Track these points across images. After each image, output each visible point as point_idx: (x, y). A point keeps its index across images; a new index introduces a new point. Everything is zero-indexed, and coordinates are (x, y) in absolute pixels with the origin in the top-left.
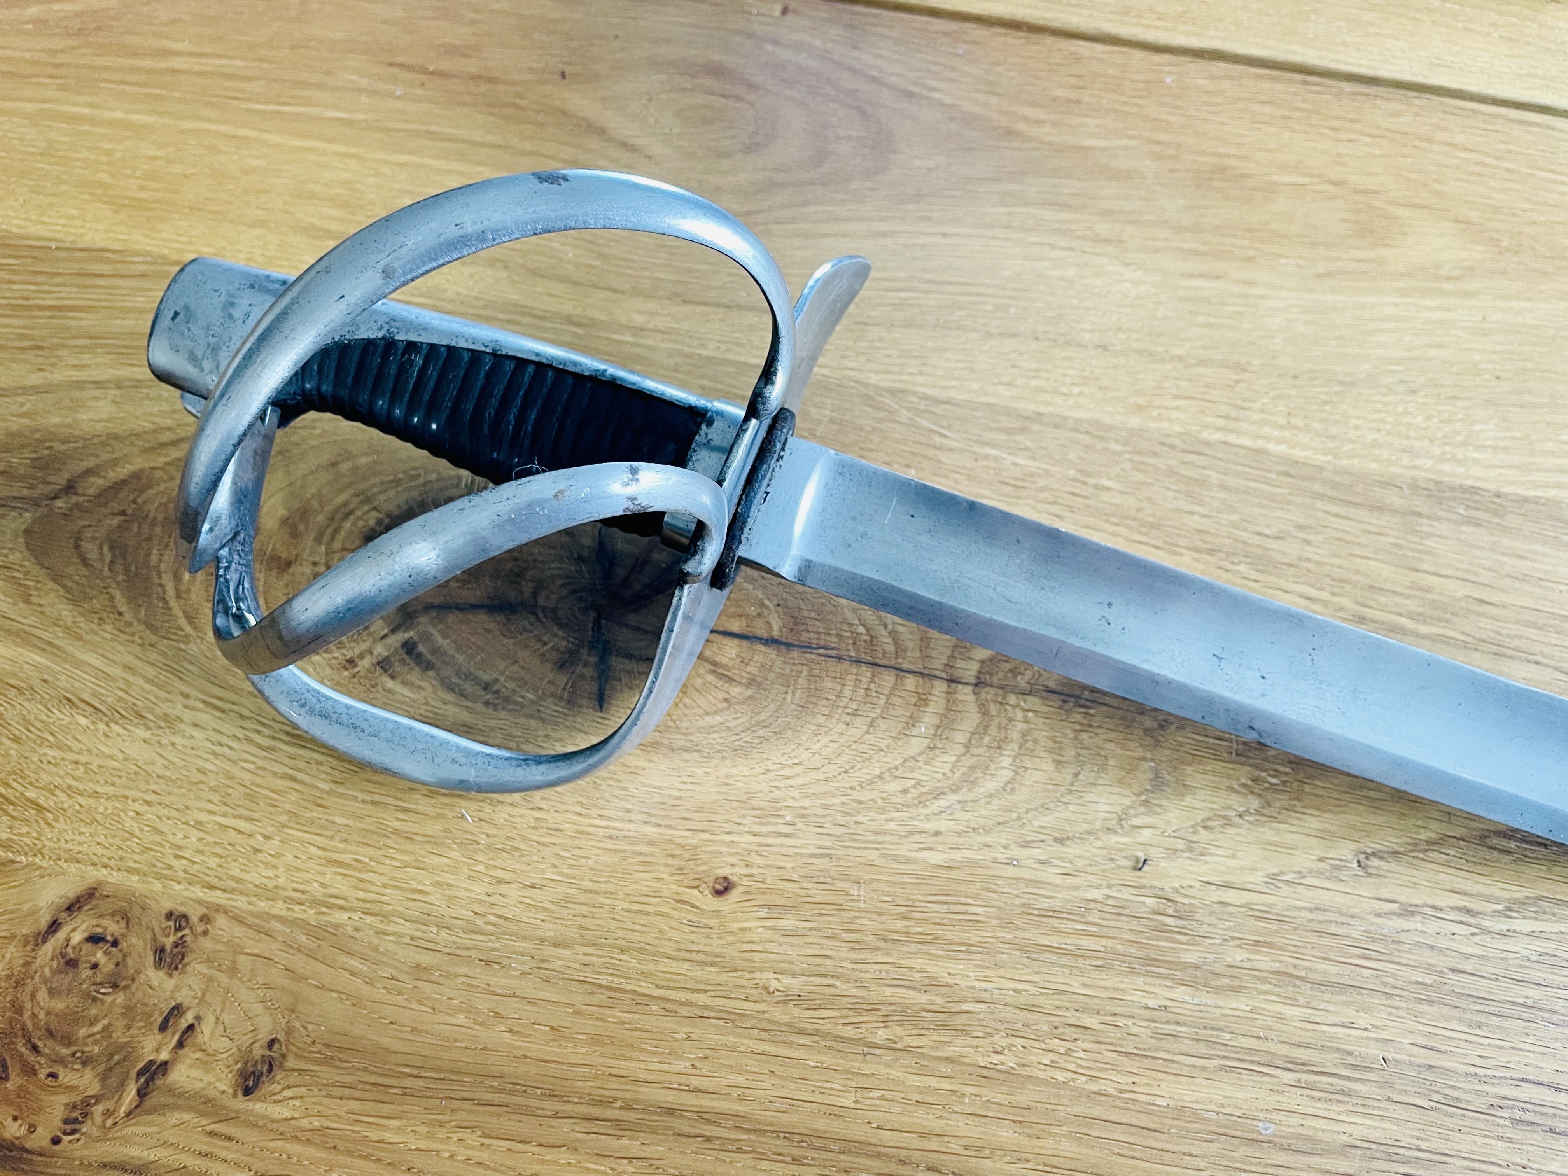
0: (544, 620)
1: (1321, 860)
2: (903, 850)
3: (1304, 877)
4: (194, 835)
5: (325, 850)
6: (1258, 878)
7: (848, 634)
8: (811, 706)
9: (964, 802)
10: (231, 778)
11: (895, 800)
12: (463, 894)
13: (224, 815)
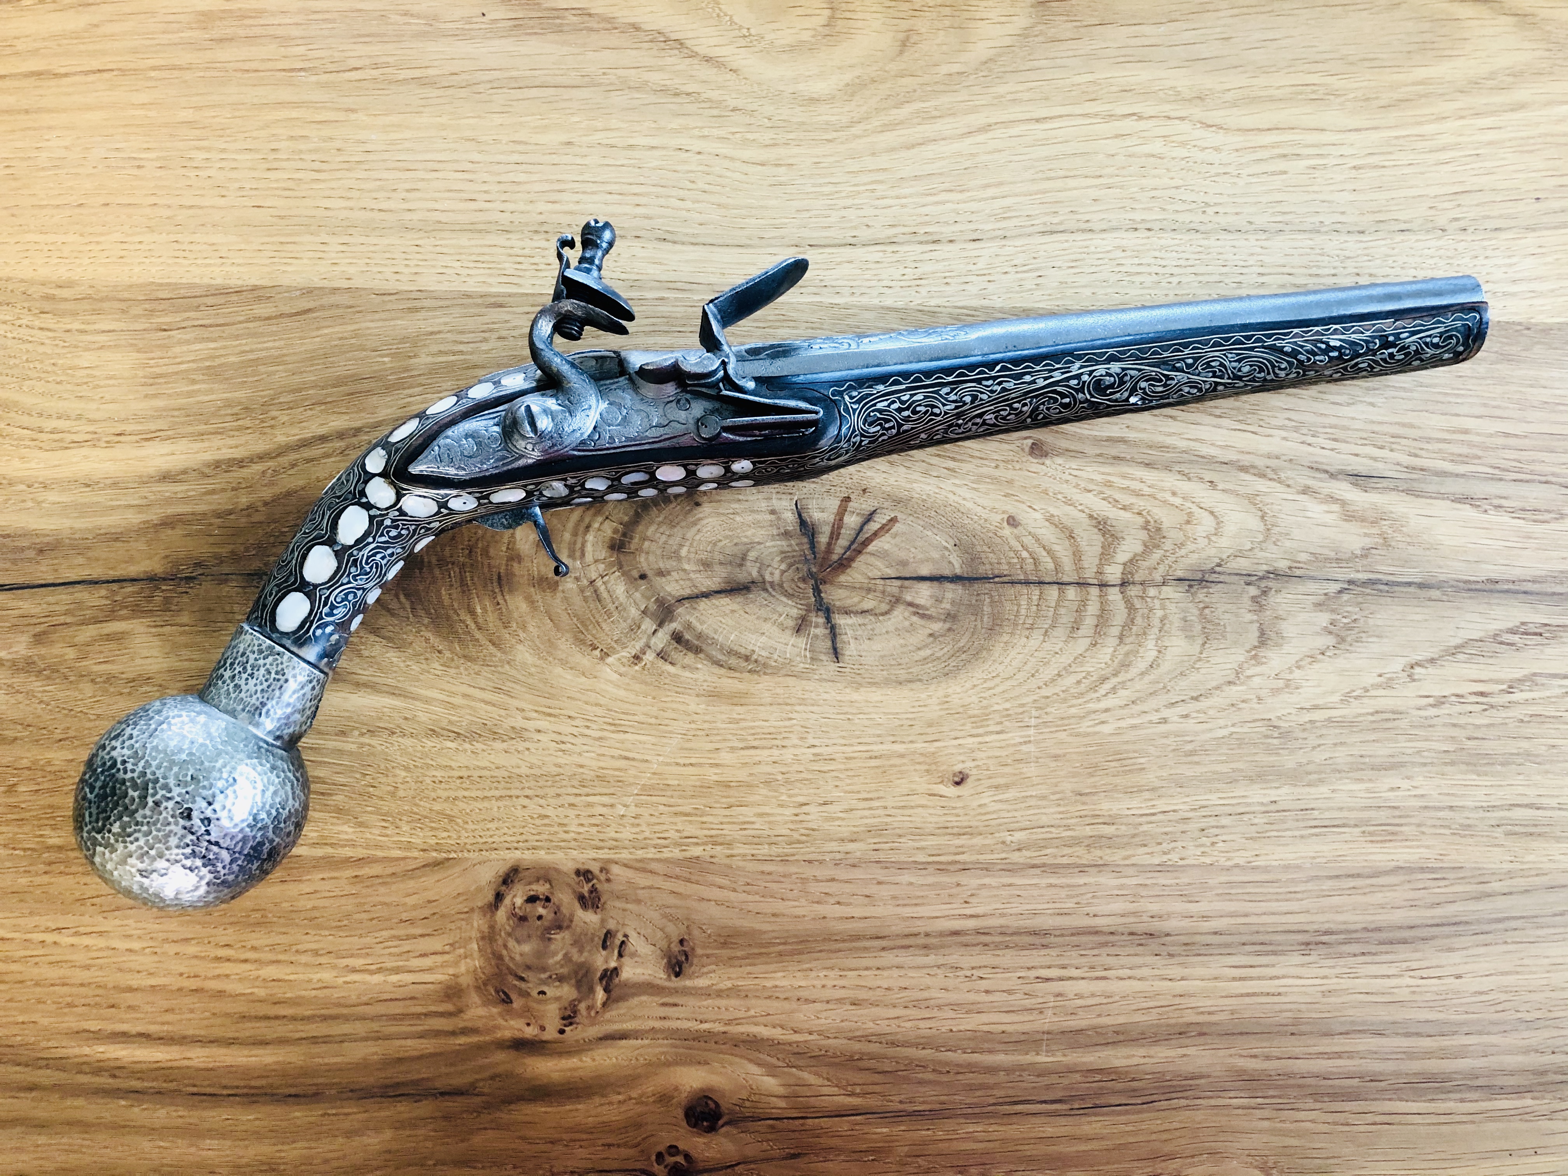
0: (774, 593)
1: (1380, 676)
2: (1085, 726)
3: (1368, 691)
4: (572, 813)
5: (670, 806)
6: (1336, 698)
8: (997, 628)
9: (1124, 682)
10: (581, 766)
11: (1072, 691)
12: (779, 818)
13: (587, 795)
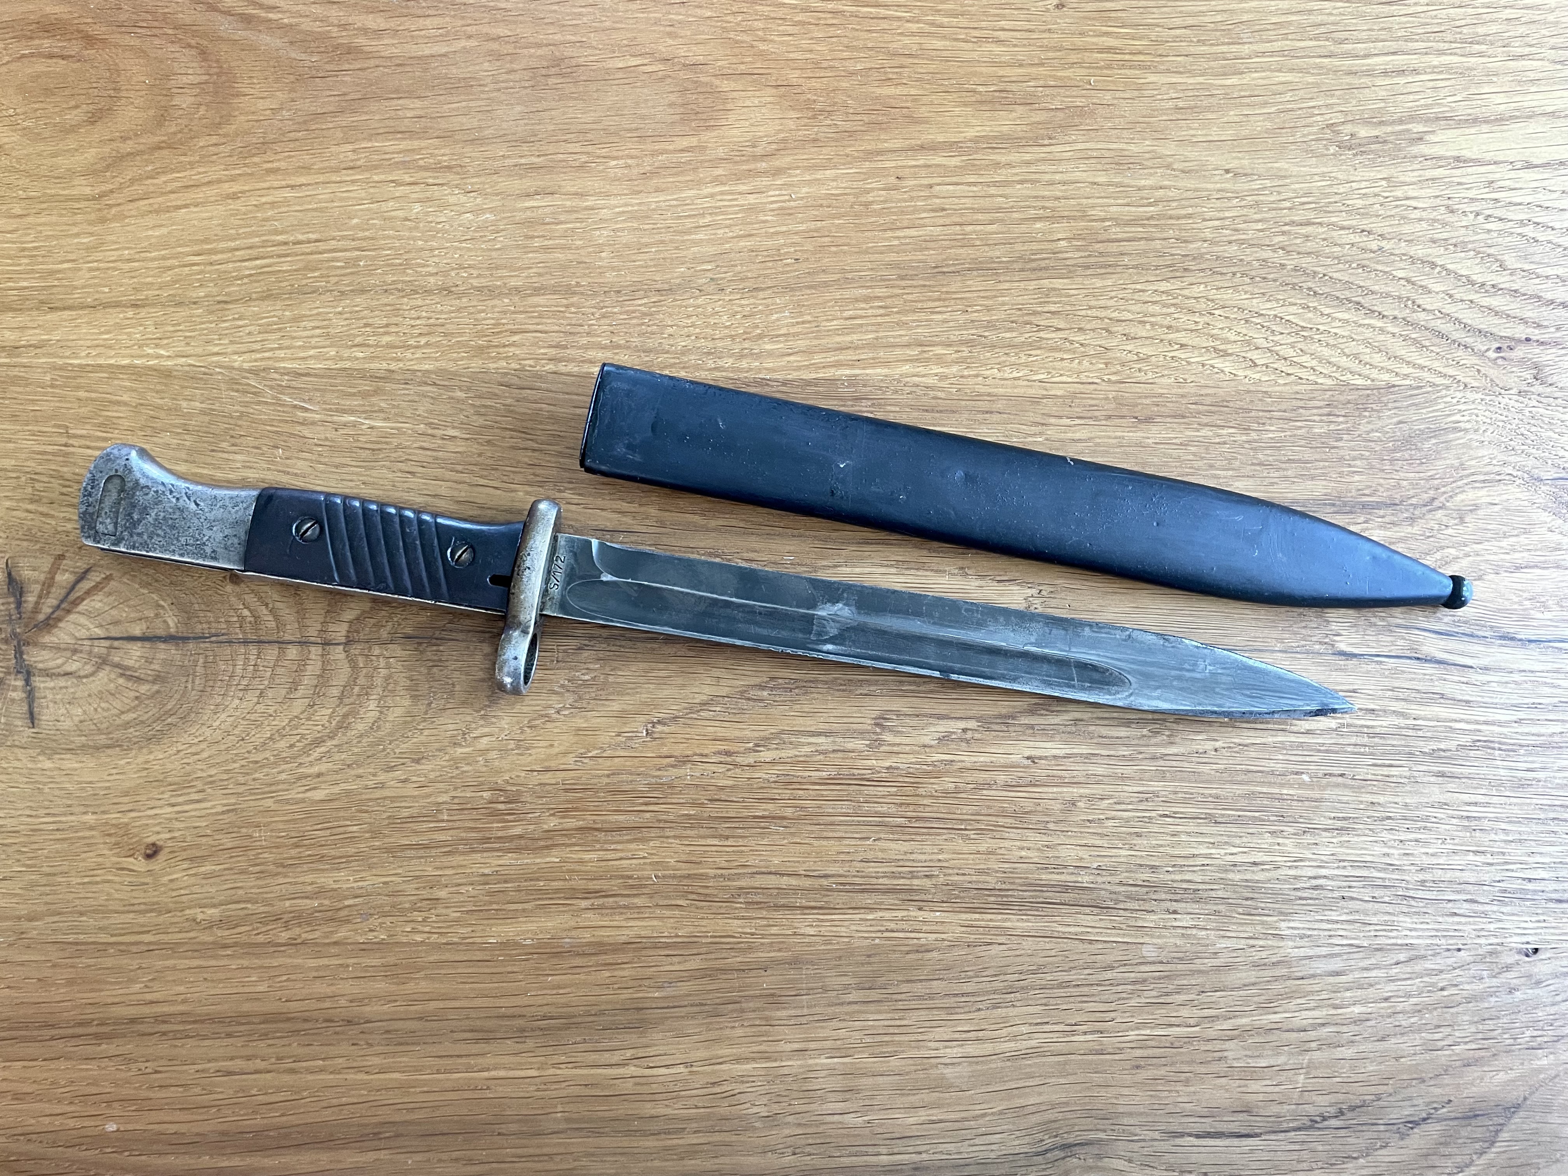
2: (294, 792)
3: (603, 751)
6: (572, 759)
7: (235, 619)
8: (209, 689)
9: (340, 745)
11: (284, 754)
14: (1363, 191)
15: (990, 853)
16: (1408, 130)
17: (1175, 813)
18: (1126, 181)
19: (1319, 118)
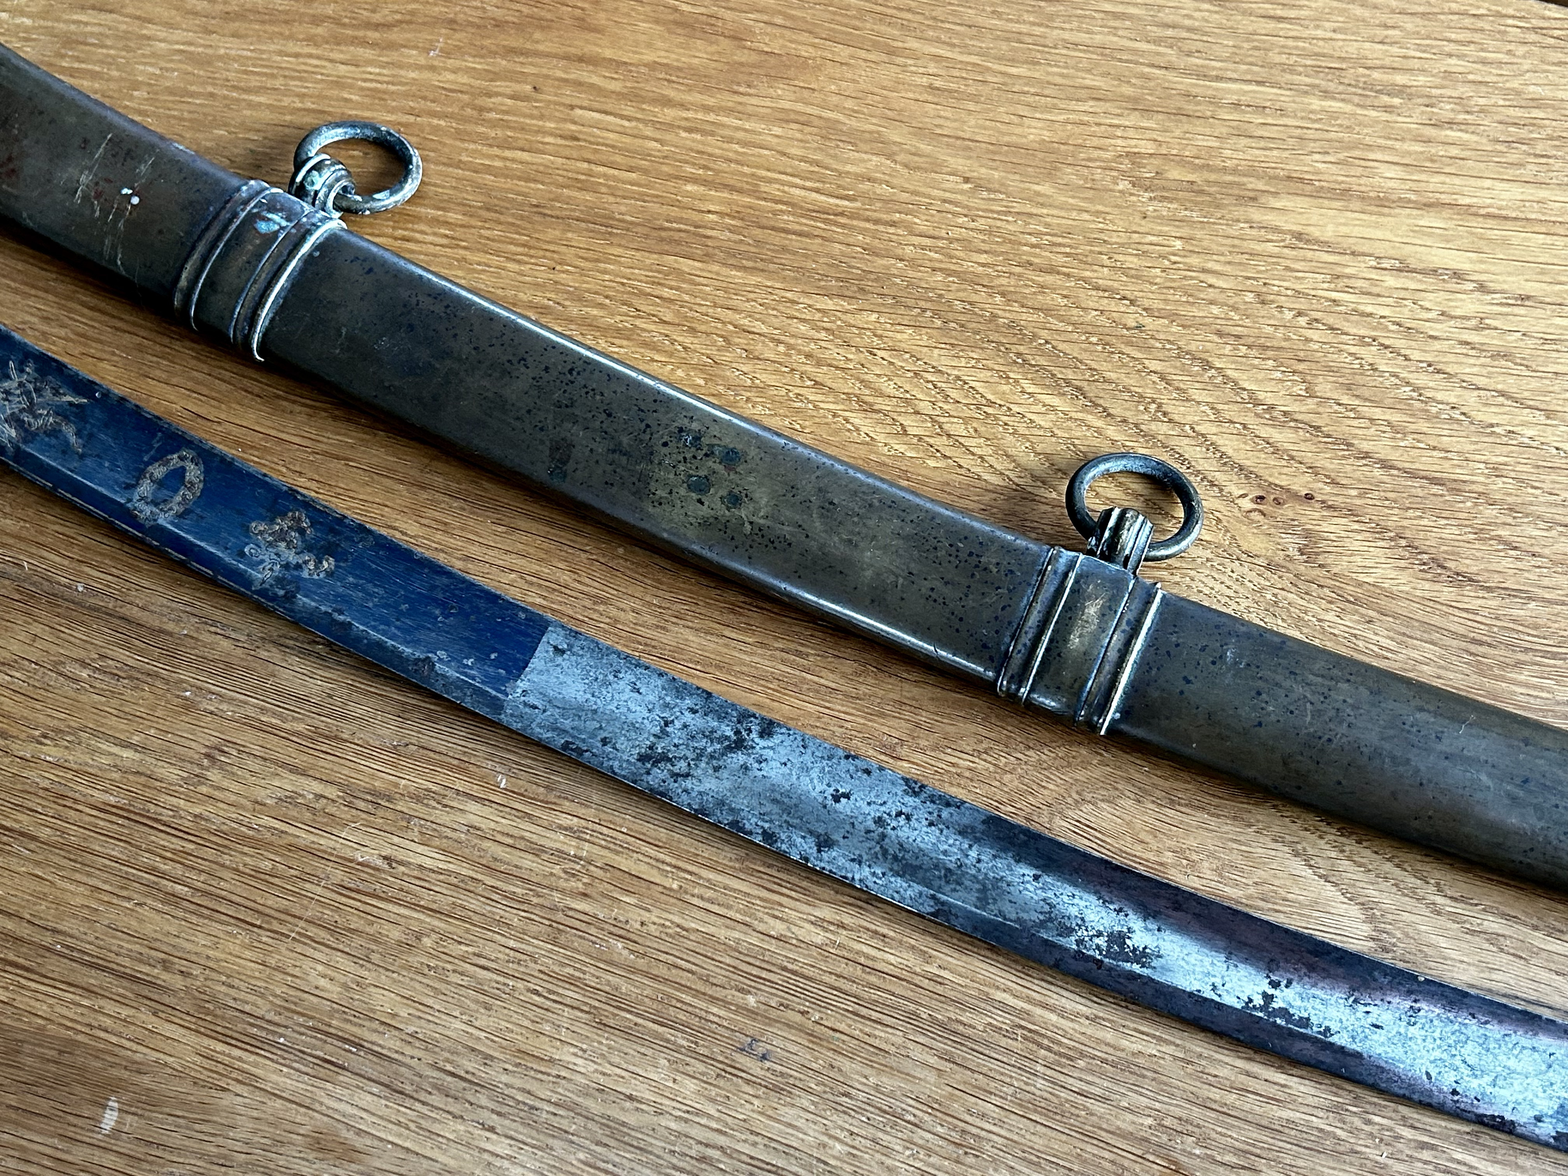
14: (1146, 247)
15: (277, 969)
16: (1239, 184)
17: (550, 991)
18: (828, 161)
19: (1119, 142)
